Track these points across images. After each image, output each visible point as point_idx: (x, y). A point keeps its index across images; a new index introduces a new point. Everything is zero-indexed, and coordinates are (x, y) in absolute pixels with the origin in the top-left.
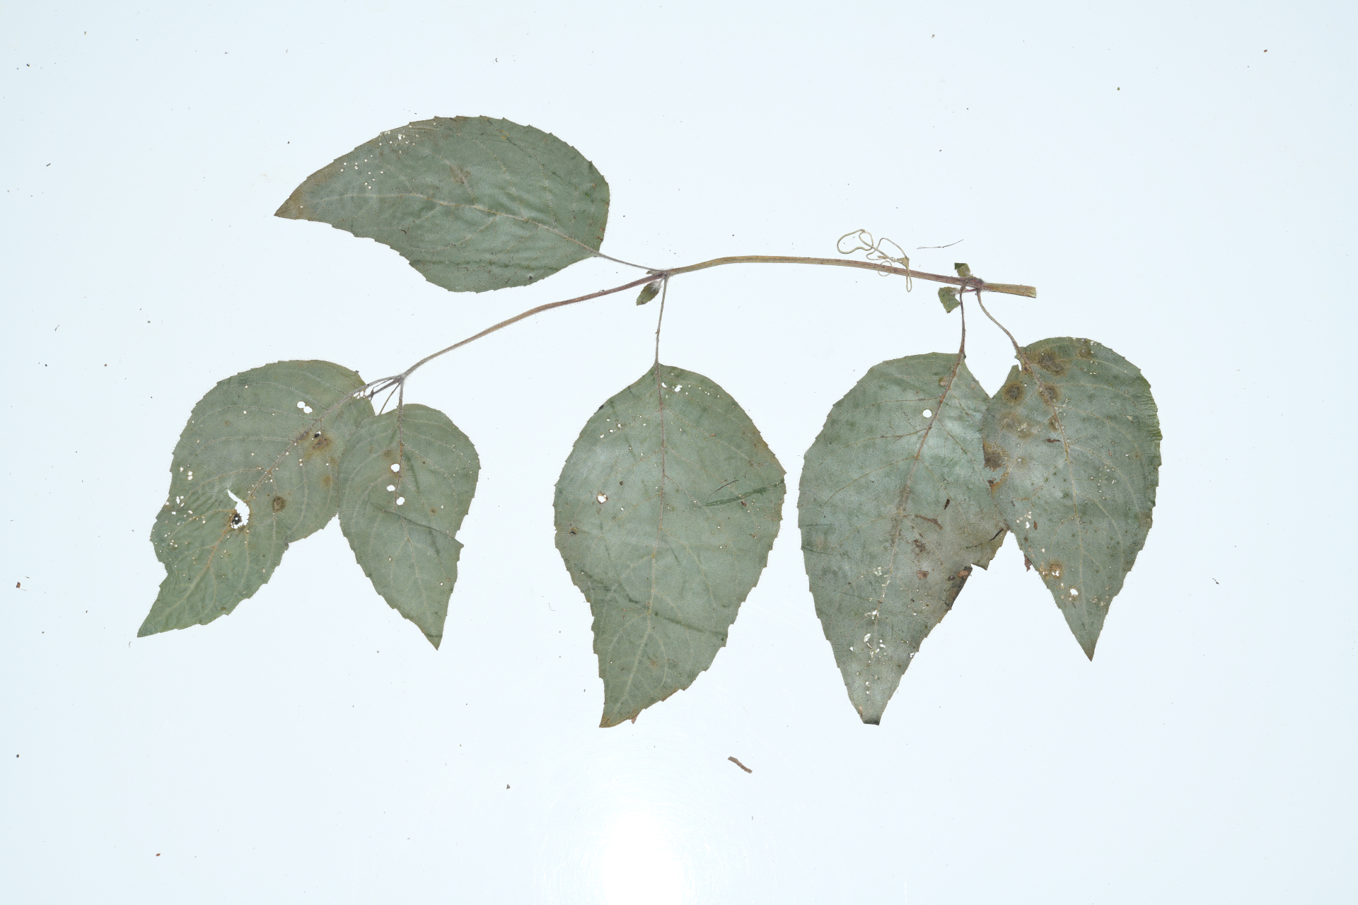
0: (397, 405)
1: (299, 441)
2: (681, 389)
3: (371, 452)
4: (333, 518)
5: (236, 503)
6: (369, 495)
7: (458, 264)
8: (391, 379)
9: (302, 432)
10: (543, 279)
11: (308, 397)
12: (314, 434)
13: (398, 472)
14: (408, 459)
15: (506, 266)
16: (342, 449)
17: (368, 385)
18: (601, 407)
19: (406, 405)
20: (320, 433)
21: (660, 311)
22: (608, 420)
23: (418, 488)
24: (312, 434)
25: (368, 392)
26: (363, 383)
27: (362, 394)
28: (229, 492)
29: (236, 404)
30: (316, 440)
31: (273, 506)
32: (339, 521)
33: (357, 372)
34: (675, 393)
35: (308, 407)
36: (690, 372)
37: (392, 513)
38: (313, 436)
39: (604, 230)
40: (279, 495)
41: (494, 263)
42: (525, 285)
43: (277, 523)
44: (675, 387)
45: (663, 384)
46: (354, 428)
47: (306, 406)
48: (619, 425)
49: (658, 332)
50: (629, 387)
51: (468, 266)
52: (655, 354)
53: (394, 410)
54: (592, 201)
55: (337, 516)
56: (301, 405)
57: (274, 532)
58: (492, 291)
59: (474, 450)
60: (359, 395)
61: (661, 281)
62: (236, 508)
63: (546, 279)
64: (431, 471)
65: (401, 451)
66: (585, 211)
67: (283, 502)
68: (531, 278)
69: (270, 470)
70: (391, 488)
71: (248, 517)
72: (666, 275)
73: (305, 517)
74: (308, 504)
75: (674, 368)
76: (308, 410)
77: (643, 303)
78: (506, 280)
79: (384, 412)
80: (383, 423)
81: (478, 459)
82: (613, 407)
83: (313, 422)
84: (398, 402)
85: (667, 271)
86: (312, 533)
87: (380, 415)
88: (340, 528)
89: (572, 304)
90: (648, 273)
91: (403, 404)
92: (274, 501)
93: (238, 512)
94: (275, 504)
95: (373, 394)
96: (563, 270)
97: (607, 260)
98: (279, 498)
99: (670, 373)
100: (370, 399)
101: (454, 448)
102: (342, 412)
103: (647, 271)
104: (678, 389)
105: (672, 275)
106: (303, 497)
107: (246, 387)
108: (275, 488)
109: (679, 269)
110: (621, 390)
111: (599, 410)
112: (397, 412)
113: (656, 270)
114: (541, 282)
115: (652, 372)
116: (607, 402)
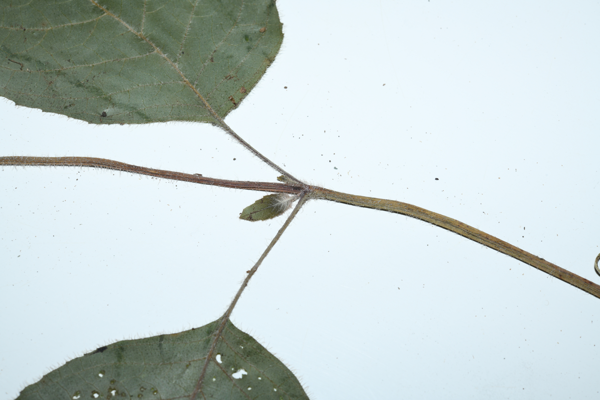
2: (244, 376)
7: (13, 56)
10: (122, 124)
15: (79, 85)
18: (102, 350)
21: (270, 242)
22: (101, 375)
34: (232, 379)
36: (271, 356)
39: (246, 92)
41: (64, 74)
42: (90, 122)
44: (235, 371)
45: (218, 358)
48: (113, 392)
49: (251, 273)
50: (162, 337)
51: (26, 64)
52: (229, 302)
54: (249, 49)
58: (40, 111)
61: (294, 200)
63: (126, 126)
66: (231, 57)
68: (104, 115)
72: (305, 192)
75: (249, 339)
77: (251, 219)
78: (68, 104)
82: (120, 357)
85: (310, 187)
89: (144, 176)
90: (280, 179)
96: (156, 124)
97: (229, 136)
99: (239, 343)
103: (280, 175)
104: (238, 375)
105: (316, 197)
109: (331, 191)
110: (148, 336)
111: (94, 352)
113: (296, 180)
114: (116, 127)
115: (210, 329)
116: (114, 345)
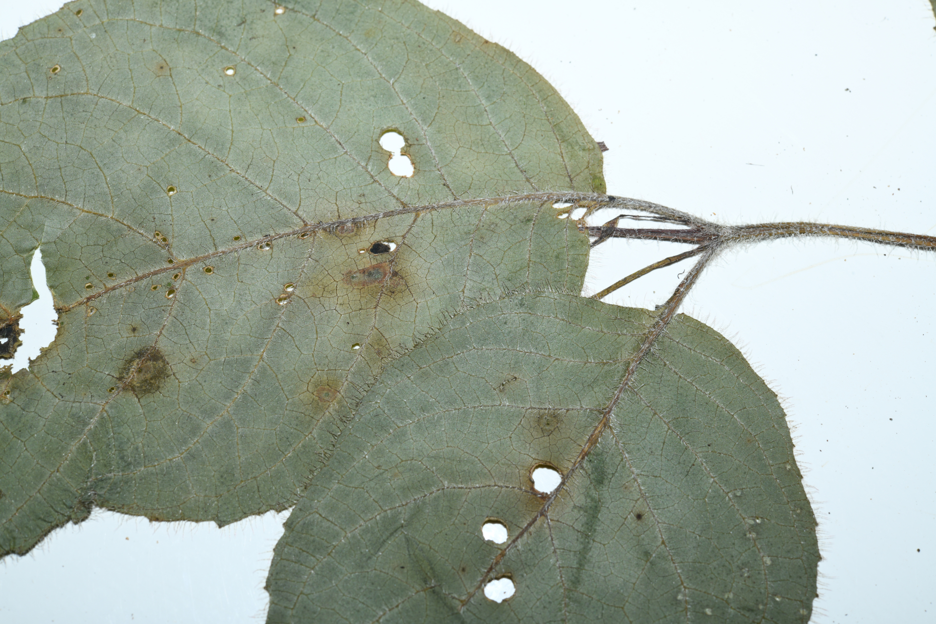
0: (662, 301)
1: (320, 234)
3: (502, 387)
4: (270, 515)
5: (35, 296)
6: (418, 511)
8: (685, 220)
9: (347, 215)
11: (424, 130)
12: (377, 237)
13: (544, 497)
14: (600, 478)
16: (426, 330)
17: (612, 199)
19: (685, 318)
20: (393, 247)
23: (576, 581)
24: (369, 237)
25: (600, 218)
26: (599, 184)
27: (578, 214)
28: (37, 255)
29: (221, 34)
30: (368, 261)
31: (126, 369)
32: (281, 531)
33: (603, 147)
35: (406, 160)
37: (452, 608)
38: (368, 245)
40: (164, 346)
43: (102, 422)
46: (499, 292)
47: (404, 152)
53: (641, 312)
55: (286, 514)
56: (392, 142)
57: (74, 446)
59: (813, 575)
60: (568, 211)
62: (23, 311)
64: (647, 554)
65: (593, 441)
67: (161, 374)
69: (187, 264)
70: (495, 533)
71: (35, 354)
73: (192, 456)
74: (227, 425)
76: (401, 166)
79: (609, 299)
80: (588, 329)
81: (810, 609)
83: (394, 205)
84: (669, 296)
86: (183, 518)
87: (594, 301)
88: (270, 555)
91: (679, 311)
92: (139, 354)
93: (22, 324)
94: (135, 365)
95: (609, 231)
98: (156, 356)
100: (592, 240)
101: (754, 528)
102: (492, 228)
106: (227, 397)
107: (280, 11)
108: (167, 321)
112: (648, 323)
